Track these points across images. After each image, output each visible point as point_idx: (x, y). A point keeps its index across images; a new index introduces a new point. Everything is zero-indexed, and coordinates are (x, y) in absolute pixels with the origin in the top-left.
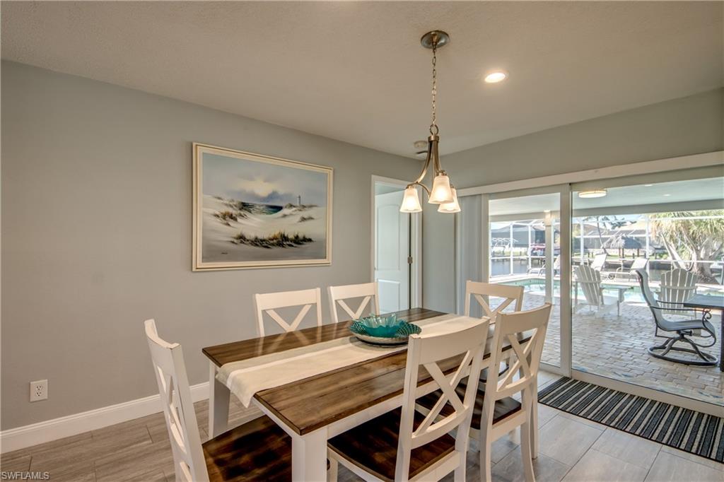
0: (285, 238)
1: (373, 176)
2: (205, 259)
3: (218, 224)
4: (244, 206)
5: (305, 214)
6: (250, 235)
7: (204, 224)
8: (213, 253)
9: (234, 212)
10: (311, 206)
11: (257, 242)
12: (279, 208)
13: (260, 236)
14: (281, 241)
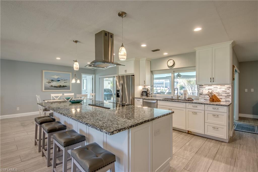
0: (61, 86)
1: (82, 74)
2: (45, 90)
3: (47, 83)
4: (52, 80)
5: (65, 81)
6: (54, 85)
7: (45, 84)
8: (46, 88)
9: (50, 81)
10: (66, 80)
11: (55, 87)
12: (60, 81)
13: (56, 86)
14: (60, 86)
